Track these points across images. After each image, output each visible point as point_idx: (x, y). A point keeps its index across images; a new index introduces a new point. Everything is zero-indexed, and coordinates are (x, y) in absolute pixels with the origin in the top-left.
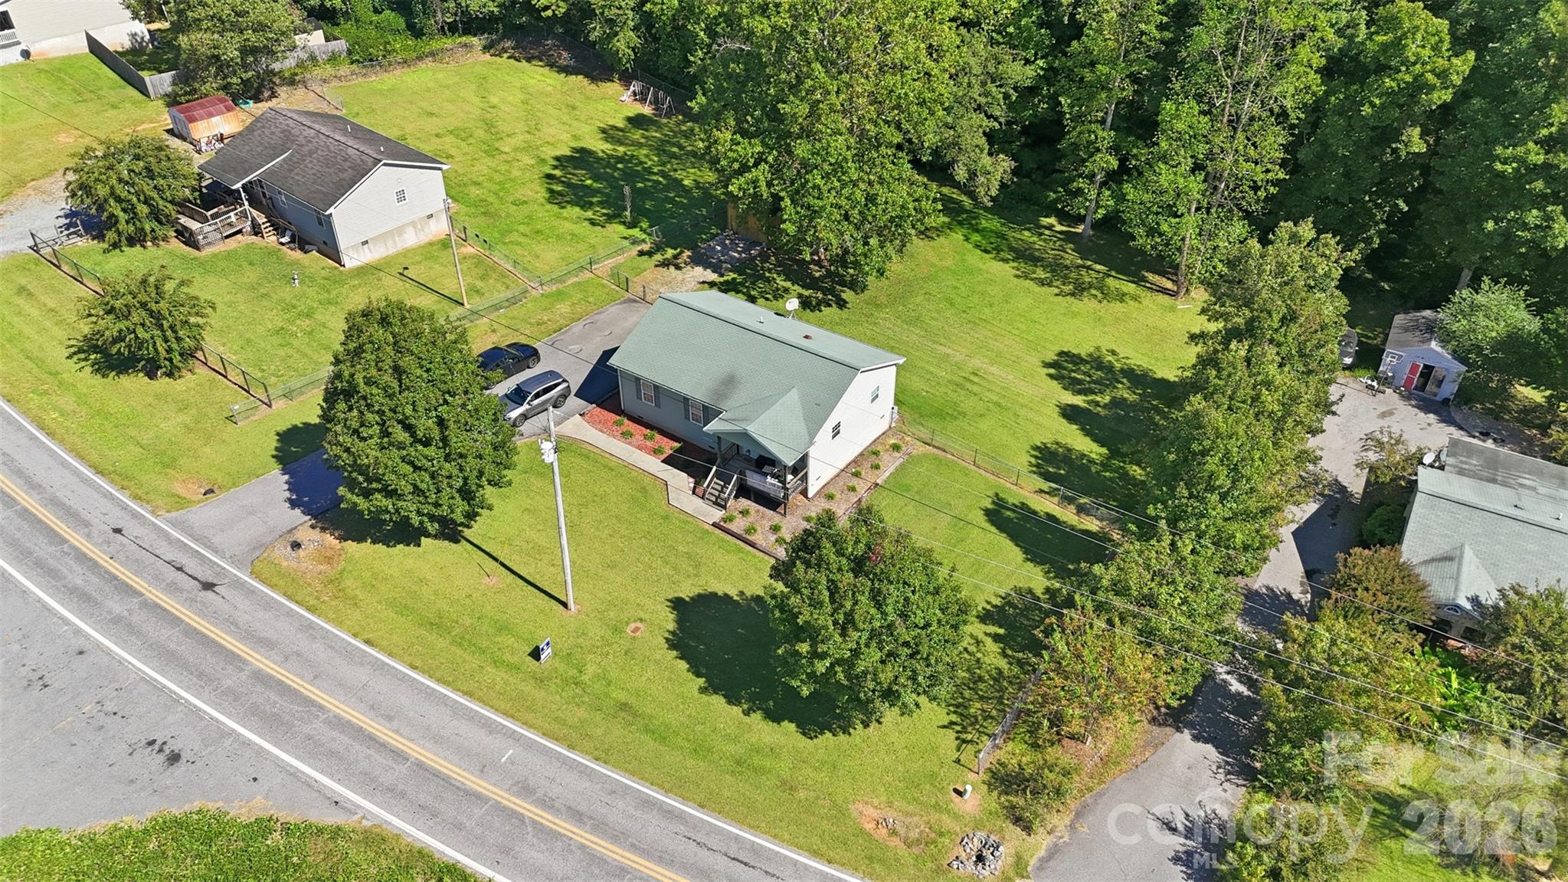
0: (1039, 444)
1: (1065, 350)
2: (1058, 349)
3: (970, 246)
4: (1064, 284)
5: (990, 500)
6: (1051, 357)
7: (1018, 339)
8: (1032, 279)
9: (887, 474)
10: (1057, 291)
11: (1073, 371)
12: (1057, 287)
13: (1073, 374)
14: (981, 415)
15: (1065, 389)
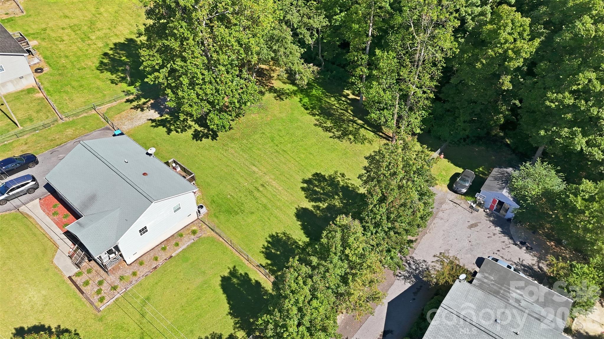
0: (274, 234)
1: (318, 172)
2: (314, 172)
3: (300, 105)
4: (337, 131)
5: (229, 271)
6: (309, 176)
7: (296, 164)
8: (322, 127)
9: (180, 250)
10: (331, 134)
11: (317, 186)
12: (333, 133)
13: (316, 188)
14: (252, 213)
15: (306, 197)
